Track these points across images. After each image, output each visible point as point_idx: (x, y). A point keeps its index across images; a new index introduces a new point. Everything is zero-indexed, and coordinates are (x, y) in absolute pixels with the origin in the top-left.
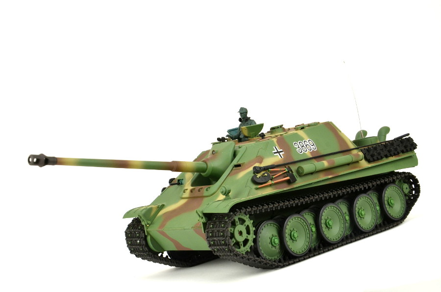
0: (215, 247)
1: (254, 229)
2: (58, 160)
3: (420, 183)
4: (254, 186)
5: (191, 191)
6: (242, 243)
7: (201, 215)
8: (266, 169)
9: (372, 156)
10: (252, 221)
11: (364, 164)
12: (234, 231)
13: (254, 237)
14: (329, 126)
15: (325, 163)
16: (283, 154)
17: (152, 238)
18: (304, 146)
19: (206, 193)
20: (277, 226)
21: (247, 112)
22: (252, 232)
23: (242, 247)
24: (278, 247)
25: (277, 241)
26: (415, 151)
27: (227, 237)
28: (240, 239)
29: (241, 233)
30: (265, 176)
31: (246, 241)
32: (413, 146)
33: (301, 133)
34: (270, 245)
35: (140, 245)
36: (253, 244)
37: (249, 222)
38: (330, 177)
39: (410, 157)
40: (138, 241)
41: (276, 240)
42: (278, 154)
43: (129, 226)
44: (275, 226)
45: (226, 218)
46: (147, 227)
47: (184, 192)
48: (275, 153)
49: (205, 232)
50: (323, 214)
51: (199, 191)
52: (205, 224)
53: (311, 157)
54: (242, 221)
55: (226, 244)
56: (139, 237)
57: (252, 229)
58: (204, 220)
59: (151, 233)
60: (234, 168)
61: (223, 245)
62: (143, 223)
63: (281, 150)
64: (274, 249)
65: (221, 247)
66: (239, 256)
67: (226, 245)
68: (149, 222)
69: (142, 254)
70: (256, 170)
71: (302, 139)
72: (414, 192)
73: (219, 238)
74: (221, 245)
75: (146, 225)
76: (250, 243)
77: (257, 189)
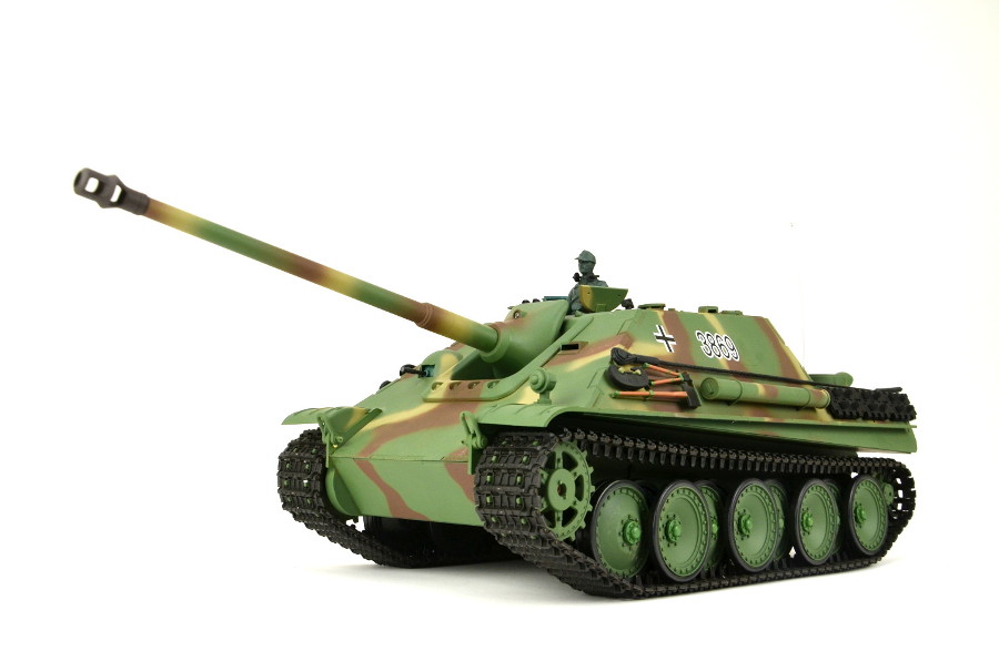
0: (495, 512)
1: (593, 489)
2: (151, 205)
4: (609, 391)
5: (451, 388)
6: (561, 515)
7: (473, 427)
8: (638, 361)
9: (842, 406)
10: (591, 470)
11: (824, 417)
12: (547, 481)
13: (590, 508)
14: (763, 325)
15: (759, 390)
16: (674, 346)
17: (339, 479)
18: (717, 345)
19: (486, 394)
20: (640, 498)
21: (594, 263)
22: (587, 495)
23: (559, 524)
24: (635, 547)
25: (637, 532)
26: (912, 423)
27: (529, 488)
28: (560, 504)
29: (562, 490)
30: (636, 375)
31: (569, 514)
32: (910, 413)
33: (710, 317)
34: (620, 540)
35: (308, 490)
36: (583, 525)
37: (584, 470)
38: (767, 420)
39: (902, 431)
40: (306, 481)
41: (636, 529)
42: (663, 341)
43: (292, 445)
44: (637, 498)
45: (535, 443)
46: (333, 451)
47: (434, 387)
48: (658, 338)
49: (473, 472)
50: (740, 499)
51: (470, 387)
52: (477, 453)
53: (726, 367)
54: (570, 464)
55: (523, 507)
56: (308, 472)
57: (589, 489)
58: (478, 442)
59: (337, 464)
60: (562, 351)
61: (517, 507)
62: (325, 441)
63: (671, 336)
64: (626, 549)
65: (509, 512)
66: (550, 543)
67: (525, 509)
68: (340, 438)
69: (309, 512)
70: (619, 358)
71: (713, 331)
72: (900, 506)
73: (508, 489)
74: (510, 508)
75: (331, 444)
76: (579, 522)
77: (616, 397)
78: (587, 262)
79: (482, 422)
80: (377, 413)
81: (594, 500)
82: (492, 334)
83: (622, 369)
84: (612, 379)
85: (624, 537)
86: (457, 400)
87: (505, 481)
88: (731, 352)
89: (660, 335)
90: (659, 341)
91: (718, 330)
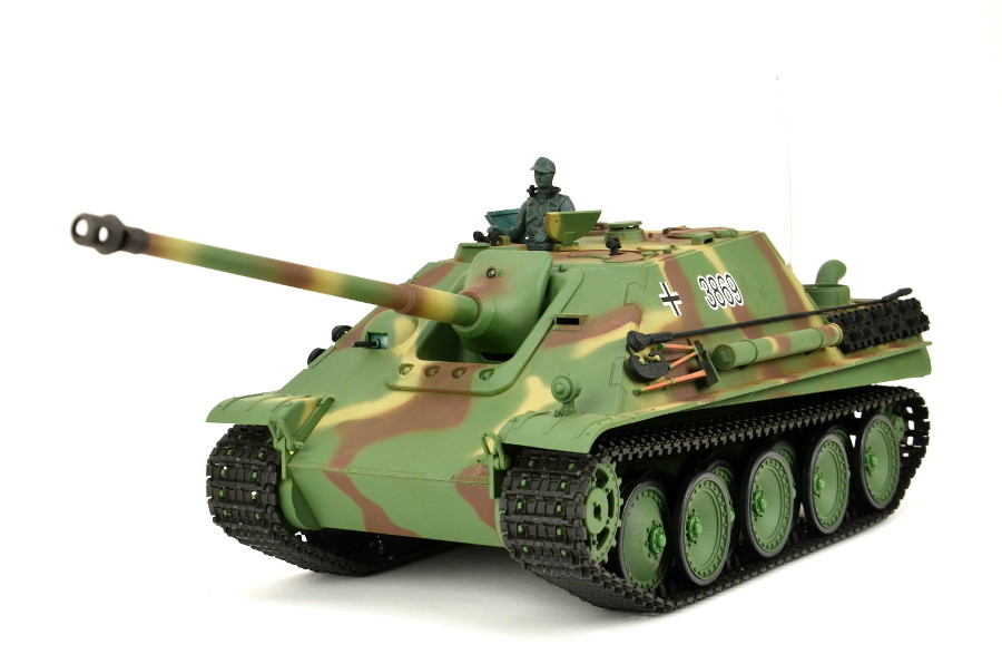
0: (526, 542)
1: (621, 501)
2: (150, 241)
3: (931, 419)
4: (631, 387)
5: (427, 372)
6: (595, 538)
7: (491, 444)
8: (656, 341)
10: (620, 481)
11: (834, 354)
12: (584, 508)
13: (619, 524)
14: (759, 241)
15: (770, 344)
16: (680, 306)
17: (297, 490)
18: (720, 290)
19: (478, 385)
20: (660, 498)
22: (616, 510)
23: (594, 547)
24: (660, 555)
25: (663, 540)
26: (925, 336)
27: (573, 520)
28: (595, 527)
29: (597, 511)
30: (656, 361)
31: (603, 534)
32: (922, 323)
33: (707, 252)
34: (646, 550)
35: (257, 503)
36: (614, 543)
37: (614, 483)
38: (782, 381)
39: (917, 352)
40: (254, 493)
41: (661, 536)
42: (669, 303)
43: (220, 444)
44: (657, 499)
45: (571, 466)
46: (290, 459)
47: (402, 372)
48: (665, 300)
49: (497, 494)
50: (756, 478)
51: (454, 375)
52: (499, 475)
53: (733, 320)
54: (602, 480)
55: (565, 539)
56: (256, 483)
57: (618, 502)
58: (501, 463)
59: (297, 476)
60: (555, 327)
61: (559, 540)
62: (279, 445)
63: (676, 294)
64: (651, 560)
66: (592, 573)
67: (568, 542)
68: (299, 444)
69: (244, 527)
70: (635, 343)
71: (713, 271)
72: (910, 441)
73: (545, 519)
74: (549, 539)
75: (287, 451)
76: (610, 541)
77: (638, 393)
78: (544, 170)
79: (507, 442)
80: (326, 406)
81: (622, 513)
82: (469, 304)
83: (642, 359)
84: (634, 373)
85: (650, 546)
86: (438, 391)
88: (734, 295)
89: (665, 295)
90: (666, 304)
91: (719, 268)
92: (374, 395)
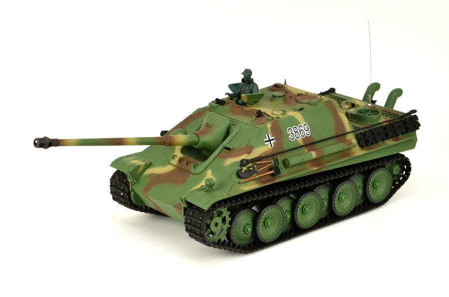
79: (187, 200)
80: (149, 165)
81: (231, 223)
82: (196, 139)
83: (245, 169)
84: (239, 175)
85: (244, 231)
86: (181, 168)
87: (197, 217)
88: (306, 132)
89: (268, 139)
90: (266, 143)
91: (301, 122)
92: (164, 165)
